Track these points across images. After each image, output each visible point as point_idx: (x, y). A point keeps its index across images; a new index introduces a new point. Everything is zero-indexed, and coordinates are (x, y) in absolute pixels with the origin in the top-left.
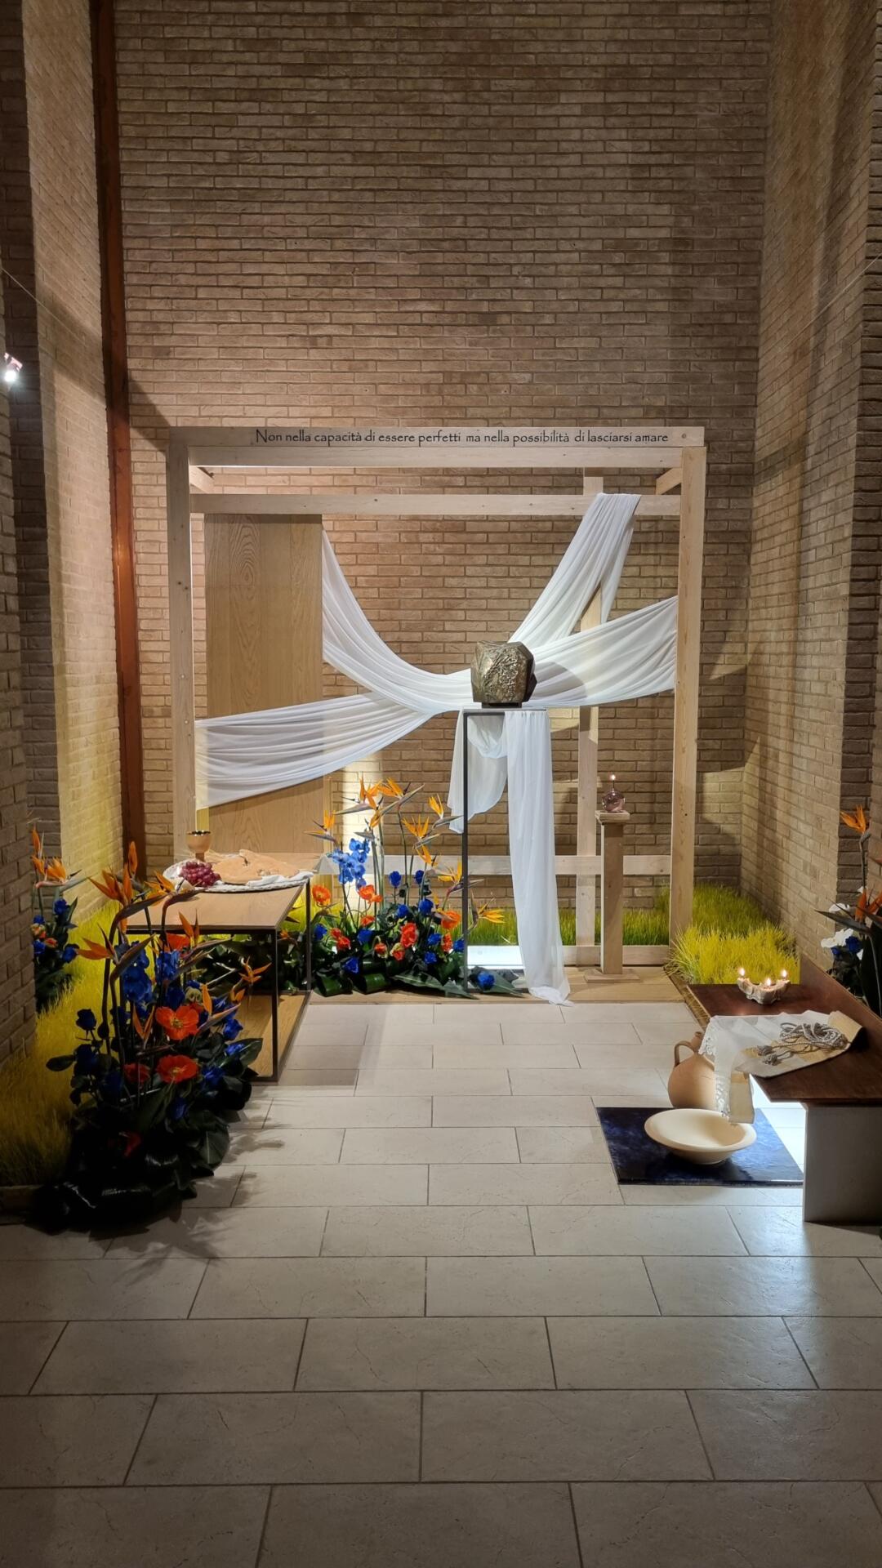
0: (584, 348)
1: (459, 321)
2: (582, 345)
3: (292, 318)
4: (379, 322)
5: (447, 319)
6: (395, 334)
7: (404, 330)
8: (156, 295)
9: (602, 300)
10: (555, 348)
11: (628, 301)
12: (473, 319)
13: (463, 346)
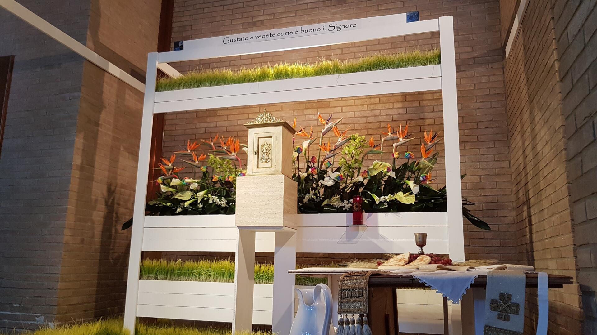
3: (245, 15)
4: (287, 11)
6: (294, 15)
7: (299, 12)
8: (186, 14)
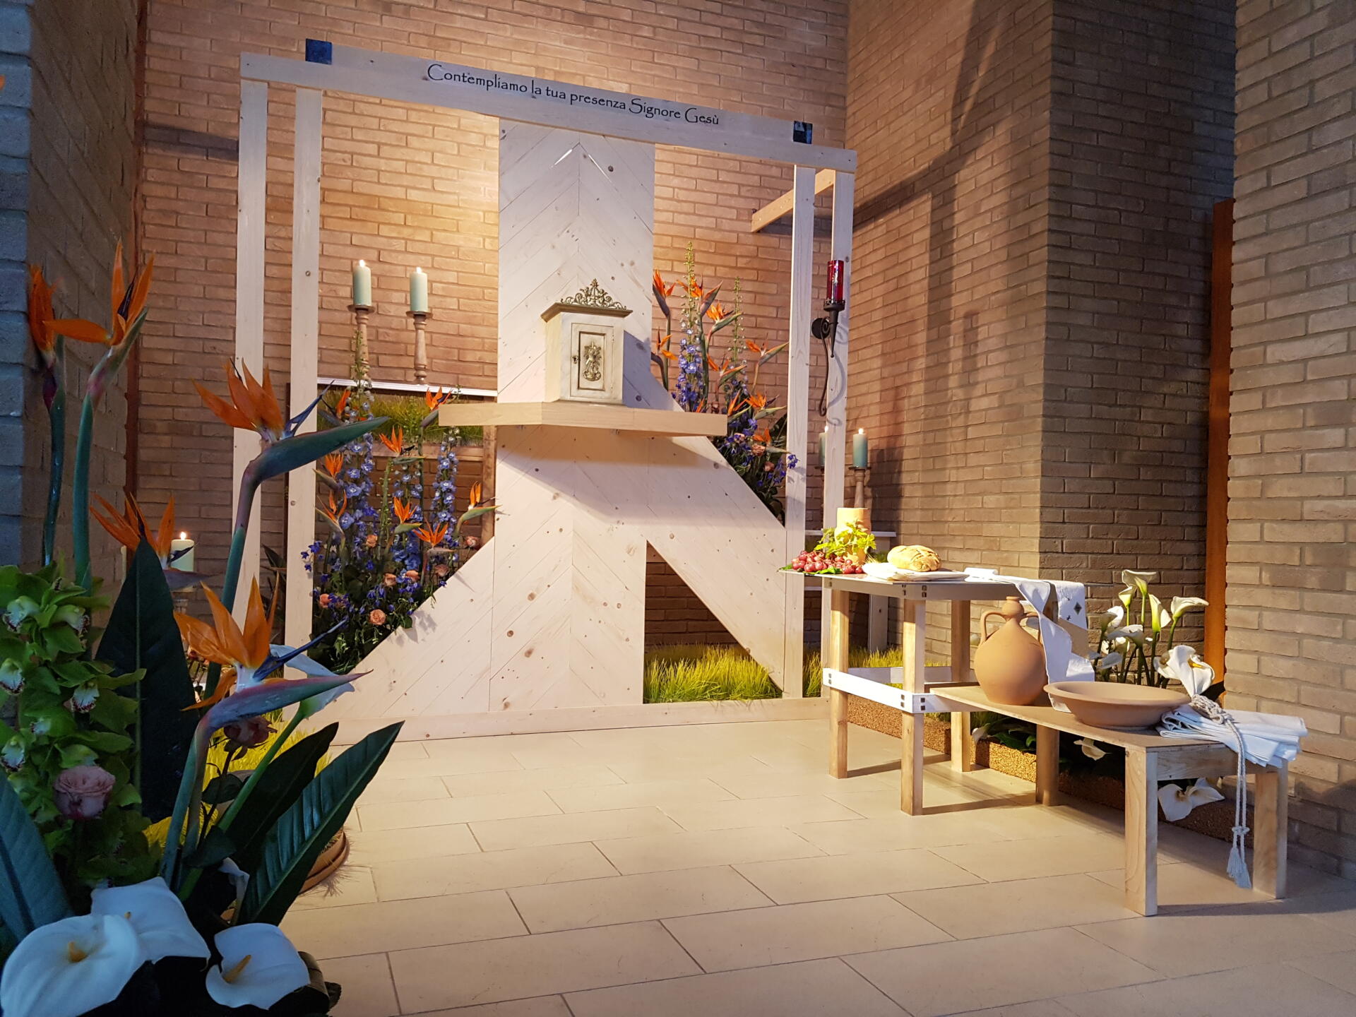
0: (684, 68)
1: (553, 16)
2: (681, 64)
5: (540, 11)
9: (700, 22)
10: (653, 62)
11: (726, 28)
12: (569, 17)
13: (558, 44)
